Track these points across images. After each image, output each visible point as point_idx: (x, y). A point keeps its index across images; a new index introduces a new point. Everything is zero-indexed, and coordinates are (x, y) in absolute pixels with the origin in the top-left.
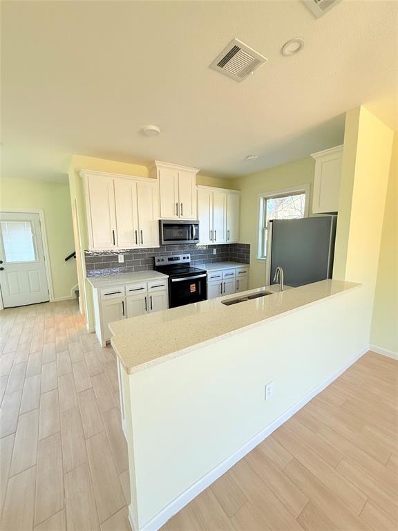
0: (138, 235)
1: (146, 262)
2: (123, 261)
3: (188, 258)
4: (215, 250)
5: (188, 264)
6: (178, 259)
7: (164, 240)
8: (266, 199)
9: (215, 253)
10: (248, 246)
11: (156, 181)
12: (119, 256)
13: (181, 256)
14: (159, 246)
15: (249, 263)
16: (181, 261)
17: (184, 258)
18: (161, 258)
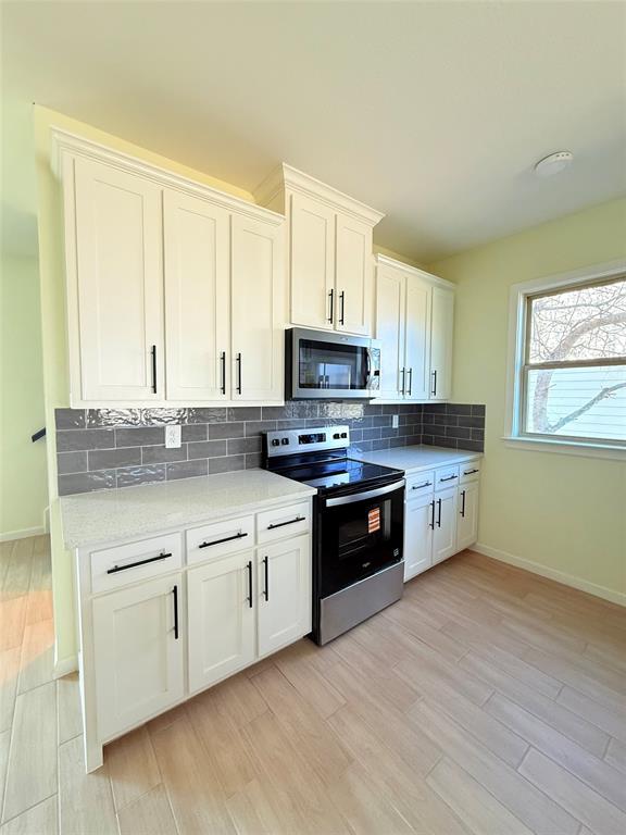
0: (229, 367)
1: (243, 446)
2: (178, 444)
3: (344, 436)
4: (396, 418)
5: (343, 450)
6: (321, 438)
7: (301, 386)
8: (529, 298)
9: (395, 425)
10: (481, 409)
11: (283, 221)
12: (167, 428)
13: (329, 431)
14: (282, 404)
15: (483, 451)
16: (330, 444)
17: (336, 436)
18: (281, 435)
